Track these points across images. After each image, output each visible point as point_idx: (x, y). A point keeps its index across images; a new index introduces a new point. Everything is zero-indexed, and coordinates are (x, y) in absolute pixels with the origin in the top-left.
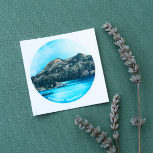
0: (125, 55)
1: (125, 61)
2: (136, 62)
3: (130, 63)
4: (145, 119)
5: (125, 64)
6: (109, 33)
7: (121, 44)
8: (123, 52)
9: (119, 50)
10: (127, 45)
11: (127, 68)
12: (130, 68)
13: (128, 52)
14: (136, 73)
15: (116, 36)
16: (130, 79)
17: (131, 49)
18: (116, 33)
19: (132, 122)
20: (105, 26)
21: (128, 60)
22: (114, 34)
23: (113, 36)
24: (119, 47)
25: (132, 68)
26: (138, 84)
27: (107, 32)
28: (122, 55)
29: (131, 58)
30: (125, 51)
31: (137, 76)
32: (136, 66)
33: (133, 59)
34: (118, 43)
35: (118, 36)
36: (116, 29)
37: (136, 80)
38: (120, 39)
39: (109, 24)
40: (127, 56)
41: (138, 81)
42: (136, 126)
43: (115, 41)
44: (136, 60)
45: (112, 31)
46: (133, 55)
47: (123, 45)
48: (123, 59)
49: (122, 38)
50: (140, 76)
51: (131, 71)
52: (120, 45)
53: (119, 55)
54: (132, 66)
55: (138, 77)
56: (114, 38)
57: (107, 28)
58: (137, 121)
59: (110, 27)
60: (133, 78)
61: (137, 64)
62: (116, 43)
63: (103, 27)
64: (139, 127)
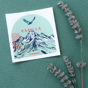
0: (72, 22)
1: (72, 26)
3: (76, 27)
4: (85, 63)
5: (73, 28)
6: (62, 8)
7: (70, 15)
8: (71, 20)
9: (68, 19)
10: (74, 16)
11: (74, 30)
12: (75, 30)
13: (74, 20)
14: (79, 33)
15: (66, 10)
16: (76, 37)
17: (76, 18)
18: (67, 8)
20: (59, 3)
21: (74, 25)
22: (65, 9)
23: (64, 10)
24: (68, 17)
25: (77, 30)
26: (81, 41)
27: (61, 7)
29: (76, 24)
30: (72, 19)
32: (79, 29)
34: (68, 14)
35: (68, 9)
36: (66, 5)
37: (79, 38)
38: (69, 12)
39: (62, 2)
40: (74, 22)
41: (81, 38)
42: (80, 68)
43: (66, 13)
44: (79, 25)
45: (64, 7)
46: (77, 22)
47: (71, 16)
48: (71, 24)
49: (70, 11)
50: (82, 35)
51: (76, 32)
53: (69, 22)
54: (77, 29)
55: (81, 36)
56: (65, 11)
57: (61, 5)
58: (81, 65)
59: (62, 4)
60: (78, 37)
61: (80, 27)
62: (66, 14)
63: (58, 4)
64: (82, 68)
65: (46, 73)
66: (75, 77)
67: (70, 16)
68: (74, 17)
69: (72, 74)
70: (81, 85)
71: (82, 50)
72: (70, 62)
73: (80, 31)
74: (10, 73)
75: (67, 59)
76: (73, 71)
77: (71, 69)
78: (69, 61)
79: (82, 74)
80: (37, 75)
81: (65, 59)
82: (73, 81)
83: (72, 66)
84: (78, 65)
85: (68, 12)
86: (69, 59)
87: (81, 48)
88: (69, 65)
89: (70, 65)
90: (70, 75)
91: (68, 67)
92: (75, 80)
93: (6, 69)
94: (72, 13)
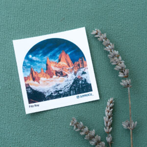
0: (115, 60)
2: (125, 66)
3: (120, 68)
4: (136, 122)
5: (115, 69)
6: (99, 39)
9: (109, 55)
10: (116, 51)
11: (117, 72)
12: (120, 73)
13: (118, 57)
14: (126, 77)
16: (121, 83)
17: (120, 54)
18: (106, 39)
19: (124, 125)
20: (94, 32)
21: (117, 65)
22: (104, 40)
25: (123, 72)
26: (129, 88)
27: (97, 38)
28: (112, 60)
29: (121, 63)
30: (114, 56)
31: (127, 81)
32: (126, 70)
33: (123, 64)
34: (108, 48)
35: (108, 41)
36: (105, 35)
37: (126, 84)
38: (109, 44)
39: (98, 30)
40: (117, 60)
41: (128, 85)
42: (128, 130)
43: (105, 47)
44: (125, 64)
45: (102, 37)
46: (123, 59)
48: (113, 64)
49: (111, 44)
50: (130, 80)
51: (121, 75)
52: (110, 51)
54: (122, 70)
55: (128, 81)
56: (104, 43)
57: (97, 34)
58: (129, 125)
59: (99, 34)
60: (124, 83)
61: (126, 68)
62: (105, 49)
63: (92, 33)
64: (131, 130)
67: (111, 51)
71: (130, 102)
73: (127, 74)
79: (131, 139)
87: (130, 100)
93: (8, 131)
94: (113, 46)
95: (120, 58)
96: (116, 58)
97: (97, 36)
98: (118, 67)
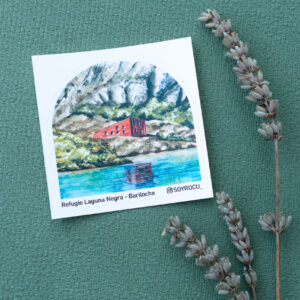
0: (248, 79)
1: (247, 92)
2: (271, 94)
3: (260, 96)
4: (290, 218)
5: (248, 98)
6: (213, 31)
7: (240, 55)
8: (245, 72)
9: (235, 68)
10: (252, 58)
11: (252, 106)
12: (258, 107)
13: (255, 73)
14: (270, 118)
15: (228, 39)
16: (259, 130)
17: (261, 66)
18: (230, 32)
20: (205, 16)
21: (253, 89)
22: (225, 34)
23: (222, 37)
24: (234, 63)
25: (264, 106)
26: (276, 142)
27: (211, 29)
28: (241, 78)
29: (261, 86)
30: (247, 70)
31: (273, 124)
32: (271, 102)
33: (265, 88)
34: (234, 53)
35: (234, 37)
36: (229, 24)
37: (271, 132)
38: (237, 44)
39: (214, 12)
40: (252, 80)
41: (275, 134)
42: (272, 233)
43: (228, 49)
44: (271, 90)
45: (221, 27)
46: (265, 78)
47: (243, 57)
48: (243, 87)
49: (241, 43)
50: (279, 124)
51: (260, 112)
52: (237, 58)
53: (235, 77)
54: (263, 102)
55: (276, 126)
56: (226, 42)
57: (210, 20)
58: (274, 223)
59: (215, 20)
60: (266, 129)
61: (273, 98)
62: (228, 53)
63: (200, 18)
64: (277, 234)
65: (156, 246)
66: (253, 263)
67: (240, 59)
68: (252, 62)
69: (243, 252)
70: (275, 292)
71: (278, 173)
72: (239, 214)
73: (274, 110)
74: (36, 246)
75: (227, 201)
76: (248, 243)
77: (240, 236)
78: (233, 209)
79: (278, 252)
80: (126, 253)
81: (223, 201)
82: (247, 275)
83: (244, 225)
84: (264, 222)
85: (234, 44)
86: (235, 203)
87: (277, 168)
88: (234, 223)
89: (239, 224)
90: (238, 257)
91: (231, 228)
92: (253, 274)
93: (23, 231)
94: (246, 49)
95: (260, 75)
96: (251, 75)
97: (210, 25)
98: (254, 94)
